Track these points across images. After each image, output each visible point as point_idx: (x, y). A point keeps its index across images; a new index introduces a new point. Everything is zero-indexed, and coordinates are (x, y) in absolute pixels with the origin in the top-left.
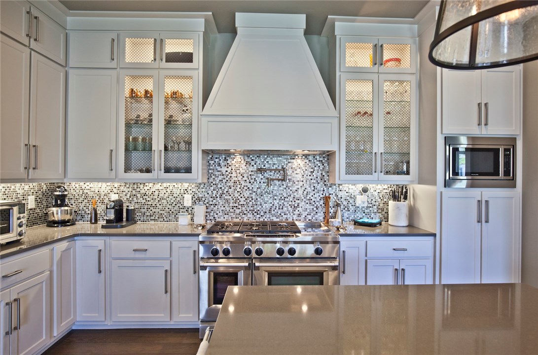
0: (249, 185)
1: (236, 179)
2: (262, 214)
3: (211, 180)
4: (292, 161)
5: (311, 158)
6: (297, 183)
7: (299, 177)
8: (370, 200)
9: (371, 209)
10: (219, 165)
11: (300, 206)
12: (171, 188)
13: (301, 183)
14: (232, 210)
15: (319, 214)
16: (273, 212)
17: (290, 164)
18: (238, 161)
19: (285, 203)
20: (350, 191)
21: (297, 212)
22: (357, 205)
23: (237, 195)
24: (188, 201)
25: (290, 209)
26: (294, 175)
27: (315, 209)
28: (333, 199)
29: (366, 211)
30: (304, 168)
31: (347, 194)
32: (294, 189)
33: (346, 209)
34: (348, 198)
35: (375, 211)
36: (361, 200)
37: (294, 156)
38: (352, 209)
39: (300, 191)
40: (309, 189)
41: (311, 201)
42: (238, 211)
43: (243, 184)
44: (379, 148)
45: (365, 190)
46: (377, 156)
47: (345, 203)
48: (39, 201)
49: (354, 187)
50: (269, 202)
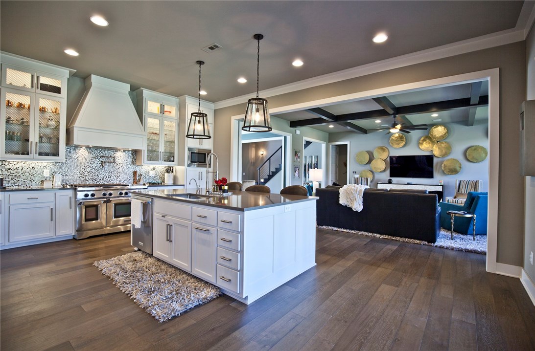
0: (90, 165)
1: (82, 161)
2: (98, 180)
4: (116, 153)
5: (127, 152)
7: (120, 161)
8: (156, 173)
12: (33, 165)
13: (121, 164)
16: (105, 180)
17: (115, 155)
18: (83, 151)
19: (112, 175)
20: (147, 169)
21: (118, 179)
22: (150, 176)
23: (82, 170)
24: (46, 174)
25: (115, 177)
28: (138, 173)
29: (154, 179)
30: (123, 157)
31: (145, 170)
32: (117, 167)
33: (145, 177)
34: (146, 172)
35: (158, 178)
36: (152, 174)
39: (121, 169)
40: (125, 168)
42: (83, 179)
43: (86, 164)
44: (162, 148)
45: (154, 169)
46: (161, 153)
47: (144, 174)
49: (148, 167)
50: (103, 174)
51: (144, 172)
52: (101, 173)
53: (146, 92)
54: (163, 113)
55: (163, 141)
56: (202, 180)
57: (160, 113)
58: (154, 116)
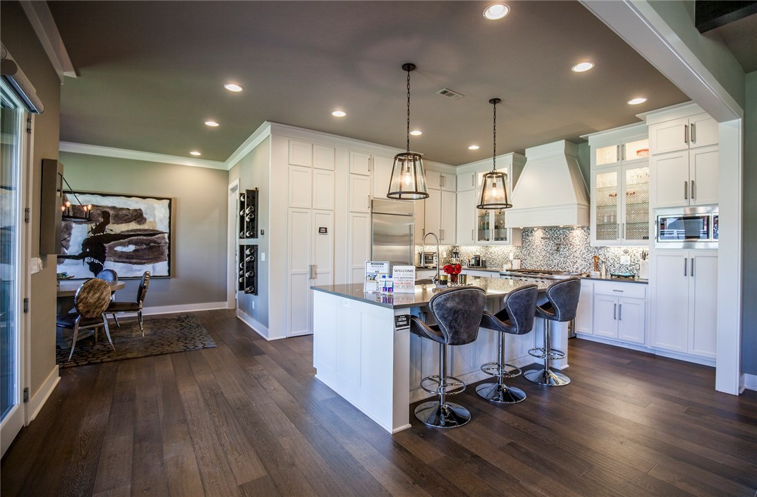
0: (545, 248)
1: (537, 244)
2: (552, 266)
3: (524, 245)
4: (572, 231)
5: (585, 229)
6: (576, 246)
7: (577, 242)
8: (632, 260)
9: (634, 266)
10: (528, 236)
11: (578, 262)
12: (503, 249)
13: (579, 246)
14: (535, 263)
17: (571, 234)
18: (538, 235)
19: (568, 260)
20: (616, 252)
21: (575, 267)
22: (621, 263)
23: (538, 254)
24: (511, 258)
25: (571, 264)
26: (573, 241)
27: (588, 264)
28: (602, 258)
29: (629, 268)
30: (580, 236)
31: (614, 255)
32: (574, 250)
33: (612, 266)
34: (614, 257)
35: (638, 268)
36: (625, 260)
37: (572, 229)
38: (617, 266)
39: (578, 252)
40: (584, 251)
41: (586, 259)
42: (538, 264)
43: (542, 247)
44: (622, 219)
45: (626, 252)
46: (620, 226)
47: (612, 261)
48: (448, 255)
49: (619, 249)
50: (557, 258)
51: (610, 257)
52: (555, 257)
53: (593, 139)
54: (623, 159)
55: (625, 206)
56: (694, 277)
57: (618, 160)
58: (607, 168)
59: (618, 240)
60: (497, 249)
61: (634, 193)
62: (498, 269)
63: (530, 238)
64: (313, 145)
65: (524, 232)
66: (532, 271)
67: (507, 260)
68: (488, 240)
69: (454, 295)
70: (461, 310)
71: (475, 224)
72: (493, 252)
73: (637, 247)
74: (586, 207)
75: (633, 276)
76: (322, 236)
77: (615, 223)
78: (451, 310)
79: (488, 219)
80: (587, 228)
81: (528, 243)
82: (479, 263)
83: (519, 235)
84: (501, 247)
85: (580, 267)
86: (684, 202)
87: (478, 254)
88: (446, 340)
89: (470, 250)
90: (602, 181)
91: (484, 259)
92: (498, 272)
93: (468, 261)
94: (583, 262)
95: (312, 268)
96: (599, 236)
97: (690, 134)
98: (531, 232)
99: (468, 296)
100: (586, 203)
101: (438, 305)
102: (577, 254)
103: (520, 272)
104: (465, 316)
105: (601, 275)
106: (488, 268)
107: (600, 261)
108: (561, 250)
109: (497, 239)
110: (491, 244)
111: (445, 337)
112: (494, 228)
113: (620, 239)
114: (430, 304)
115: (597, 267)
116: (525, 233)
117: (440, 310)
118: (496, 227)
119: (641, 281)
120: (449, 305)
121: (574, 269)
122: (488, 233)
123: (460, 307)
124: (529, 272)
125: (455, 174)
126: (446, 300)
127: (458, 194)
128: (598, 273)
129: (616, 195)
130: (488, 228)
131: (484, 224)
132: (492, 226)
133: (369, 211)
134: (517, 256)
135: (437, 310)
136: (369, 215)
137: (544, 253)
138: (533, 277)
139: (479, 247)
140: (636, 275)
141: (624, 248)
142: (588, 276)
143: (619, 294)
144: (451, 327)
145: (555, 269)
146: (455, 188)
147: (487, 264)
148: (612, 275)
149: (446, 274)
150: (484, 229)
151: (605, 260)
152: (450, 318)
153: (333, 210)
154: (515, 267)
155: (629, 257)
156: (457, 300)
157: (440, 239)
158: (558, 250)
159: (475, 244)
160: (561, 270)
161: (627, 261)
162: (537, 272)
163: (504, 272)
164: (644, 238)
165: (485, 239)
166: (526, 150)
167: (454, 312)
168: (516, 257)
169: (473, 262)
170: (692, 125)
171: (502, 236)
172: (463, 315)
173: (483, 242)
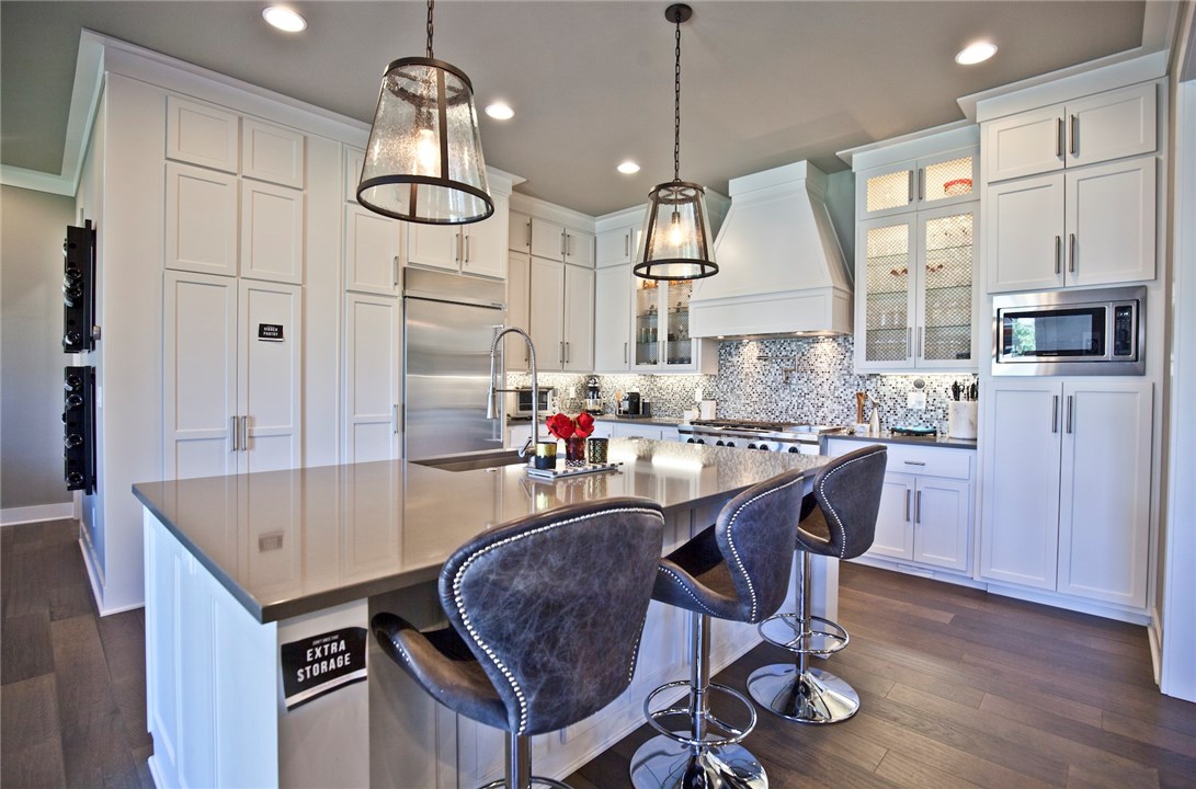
0: (762, 378)
1: (748, 370)
2: (777, 414)
3: (722, 372)
4: (815, 345)
5: (840, 340)
6: (821, 374)
7: (825, 367)
8: (931, 400)
9: (932, 413)
10: (730, 354)
11: (825, 405)
12: (683, 381)
13: (827, 375)
14: (743, 408)
15: (851, 418)
16: (790, 413)
17: (812, 350)
18: (751, 351)
19: (806, 401)
20: (899, 385)
21: (820, 414)
22: (909, 407)
23: (749, 390)
24: (698, 397)
25: (812, 409)
26: (817, 364)
27: (846, 410)
28: (872, 396)
29: (924, 417)
30: (830, 355)
31: (894, 391)
32: (819, 382)
33: (892, 412)
34: (895, 396)
35: (941, 416)
36: (916, 400)
37: (816, 340)
38: (901, 412)
39: (826, 386)
40: (837, 384)
41: (841, 400)
42: (750, 410)
43: (756, 376)
44: (916, 320)
45: (919, 385)
46: (913, 333)
47: (891, 403)
48: (578, 393)
49: (904, 380)
50: (786, 399)
51: (888, 394)
52: (782, 396)
53: (860, 158)
54: (921, 198)
55: (924, 292)
56: (1072, 434)
57: (911, 200)
58: (889, 217)
59: (910, 361)
60: (671, 380)
61: (941, 266)
62: (673, 420)
63: (735, 359)
64: (240, 119)
65: (722, 348)
66: (742, 424)
67: (690, 402)
68: (655, 363)
69: (542, 542)
70: (572, 597)
71: (629, 333)
72: (664, 387)
73: (943, 377)
74: (846, 296)
75: (935, 433)
76: (270, 346)
77: (902, 328)
78: (529, 602)
79: (656, 323)
80: (844, 338)
81: (731, 369)
82: (637, 409)
83: (713, 351)
84: (680, 376)
85: (829, 415)
86: (1055, 281)
87: (635, 390)
88: (512, 720)
89: (621, 382)
90: (879, 245)
91: (646, 401)
92: (676, 425)
93: (616, 404)
94: (836, 406)
95: (238, 423)
96: (871, 355)
97: (1068, 140)
98: (737, 348)
99: (599, 538)
100: (845, 287)
101: (474, 586)
102: (825, 389)
103: (718, 425)
104: (589, 619)
105: (871, 431)
106: (655, 419)
107: (869, 404)
108: (794, 381)
109: (672, 361)
110: (662, 371)
111: (511, 710)
112: (666, 339)
113: (912, 358)
114: (442, 582)
115: (863, 416)
116: (725, 347)
117: (485, 606)
118: (671, 338)
119: (951, 442)
120: (521, 584)
121: (818, 420)
122: (656, 350)
123: (570, 584)
124: (735, 426)
125: (593, 234)
126: (510, 562)
127: (598, 272)
128: (867, 426)
129: (905, 271)
130: (655, 340)
131: (647, 331)
132: (663, 336)
133: (398, 291)
134: (710, 394)
135: (469, 606)
136: (397, 303)
137: (760, 388)
138: (745, 437)
139: (638, 378)
140: (938, 431)
141: (915, 376)
142: (852, 433)
143: (917, 469)
144: (529, 670)
145: (783, 418)
146: (591, 260)
147: (654, 410)
148: (893, 431)
149: (553, 438)
150: (647, 341)
151: (877, 401)
152: (529, 635)
153: (302, 285)
154: (707, 415)
155: (925, 395)
156: (554, 559)
157: (564, 361)
158: (787, 381)
159: (629, 371)
160: (792, 421)
161: (920, 403)
162: (750, 426)
163: (687, 426)
164: (959, 356)
165: (649, 362)
166: (731, 182)
167: (545, 610)
168: (708, 396)
169: (626, 406)
170: (1073, 118)
171: (682, 355)
172: (581, 615)
173: (644, 367)
